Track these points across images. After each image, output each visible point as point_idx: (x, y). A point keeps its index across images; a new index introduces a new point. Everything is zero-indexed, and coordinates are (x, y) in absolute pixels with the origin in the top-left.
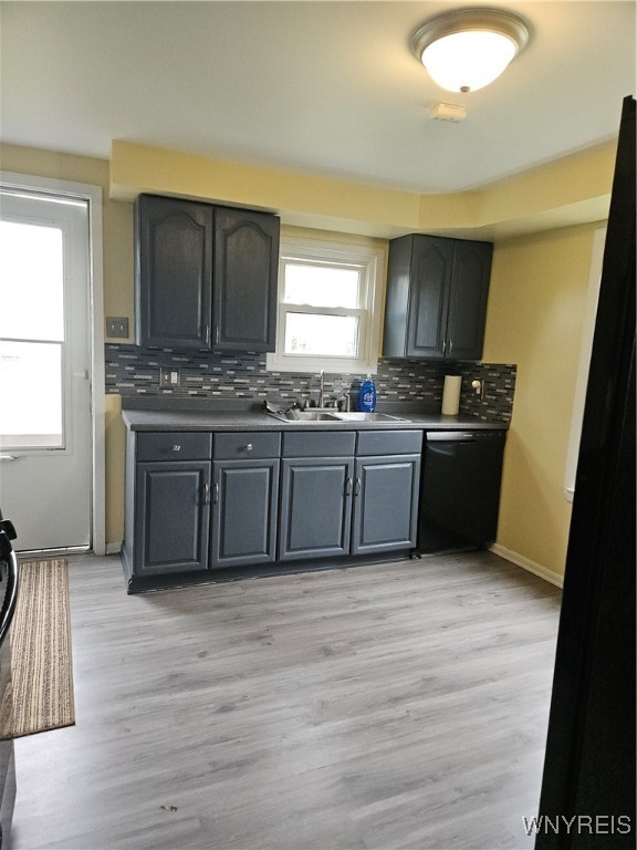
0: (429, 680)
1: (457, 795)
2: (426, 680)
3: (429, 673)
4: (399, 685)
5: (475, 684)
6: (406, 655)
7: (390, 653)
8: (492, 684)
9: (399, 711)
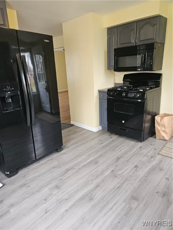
0: (91, 199)
1: (74, 168)
2: (92, 199)
3: (92, 203)
4: (99, 193)
5: (73, 205)
6: (105, 211)
7: (111, 208)
8: (67, 208)
9: (95, 183)
